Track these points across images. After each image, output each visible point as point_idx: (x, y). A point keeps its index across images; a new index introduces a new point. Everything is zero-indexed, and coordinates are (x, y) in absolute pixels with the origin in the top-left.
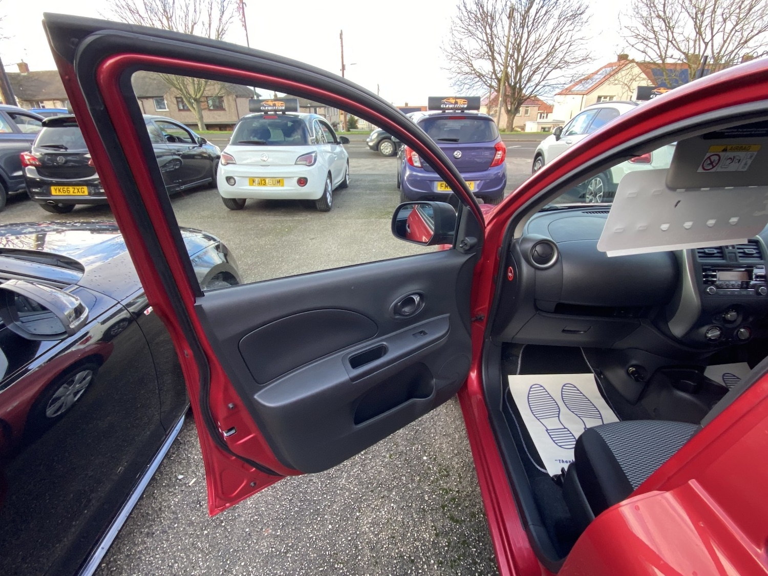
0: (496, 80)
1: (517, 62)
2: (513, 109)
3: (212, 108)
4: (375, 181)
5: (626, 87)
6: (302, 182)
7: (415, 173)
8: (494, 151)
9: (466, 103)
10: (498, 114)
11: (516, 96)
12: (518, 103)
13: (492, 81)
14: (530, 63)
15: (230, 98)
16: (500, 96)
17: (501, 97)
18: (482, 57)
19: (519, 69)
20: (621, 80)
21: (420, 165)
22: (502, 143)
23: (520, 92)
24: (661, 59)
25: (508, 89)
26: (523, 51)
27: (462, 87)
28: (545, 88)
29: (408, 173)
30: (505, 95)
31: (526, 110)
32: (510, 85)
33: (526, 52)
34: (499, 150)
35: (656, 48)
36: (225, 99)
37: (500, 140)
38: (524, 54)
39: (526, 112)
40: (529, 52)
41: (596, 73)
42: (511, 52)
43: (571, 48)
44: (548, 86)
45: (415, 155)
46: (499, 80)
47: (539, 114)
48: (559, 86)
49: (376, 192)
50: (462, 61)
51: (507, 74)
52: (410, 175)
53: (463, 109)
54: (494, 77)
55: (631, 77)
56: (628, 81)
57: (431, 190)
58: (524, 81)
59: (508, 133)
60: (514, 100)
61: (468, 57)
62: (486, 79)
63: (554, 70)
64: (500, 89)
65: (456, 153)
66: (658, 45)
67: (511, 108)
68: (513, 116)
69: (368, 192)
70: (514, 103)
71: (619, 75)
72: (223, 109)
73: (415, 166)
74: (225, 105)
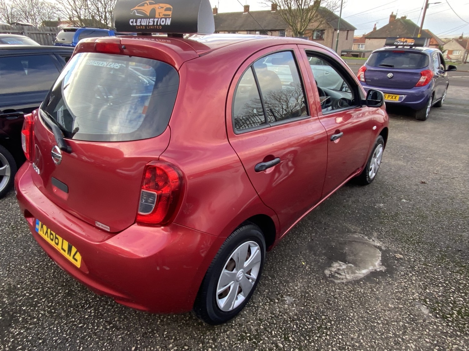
3: (314, 38)
15: (330, 31)
36: (326, 32)
53: (411, 46)
65: (388, 74)
72: (323, 40)
74: (325, 36)
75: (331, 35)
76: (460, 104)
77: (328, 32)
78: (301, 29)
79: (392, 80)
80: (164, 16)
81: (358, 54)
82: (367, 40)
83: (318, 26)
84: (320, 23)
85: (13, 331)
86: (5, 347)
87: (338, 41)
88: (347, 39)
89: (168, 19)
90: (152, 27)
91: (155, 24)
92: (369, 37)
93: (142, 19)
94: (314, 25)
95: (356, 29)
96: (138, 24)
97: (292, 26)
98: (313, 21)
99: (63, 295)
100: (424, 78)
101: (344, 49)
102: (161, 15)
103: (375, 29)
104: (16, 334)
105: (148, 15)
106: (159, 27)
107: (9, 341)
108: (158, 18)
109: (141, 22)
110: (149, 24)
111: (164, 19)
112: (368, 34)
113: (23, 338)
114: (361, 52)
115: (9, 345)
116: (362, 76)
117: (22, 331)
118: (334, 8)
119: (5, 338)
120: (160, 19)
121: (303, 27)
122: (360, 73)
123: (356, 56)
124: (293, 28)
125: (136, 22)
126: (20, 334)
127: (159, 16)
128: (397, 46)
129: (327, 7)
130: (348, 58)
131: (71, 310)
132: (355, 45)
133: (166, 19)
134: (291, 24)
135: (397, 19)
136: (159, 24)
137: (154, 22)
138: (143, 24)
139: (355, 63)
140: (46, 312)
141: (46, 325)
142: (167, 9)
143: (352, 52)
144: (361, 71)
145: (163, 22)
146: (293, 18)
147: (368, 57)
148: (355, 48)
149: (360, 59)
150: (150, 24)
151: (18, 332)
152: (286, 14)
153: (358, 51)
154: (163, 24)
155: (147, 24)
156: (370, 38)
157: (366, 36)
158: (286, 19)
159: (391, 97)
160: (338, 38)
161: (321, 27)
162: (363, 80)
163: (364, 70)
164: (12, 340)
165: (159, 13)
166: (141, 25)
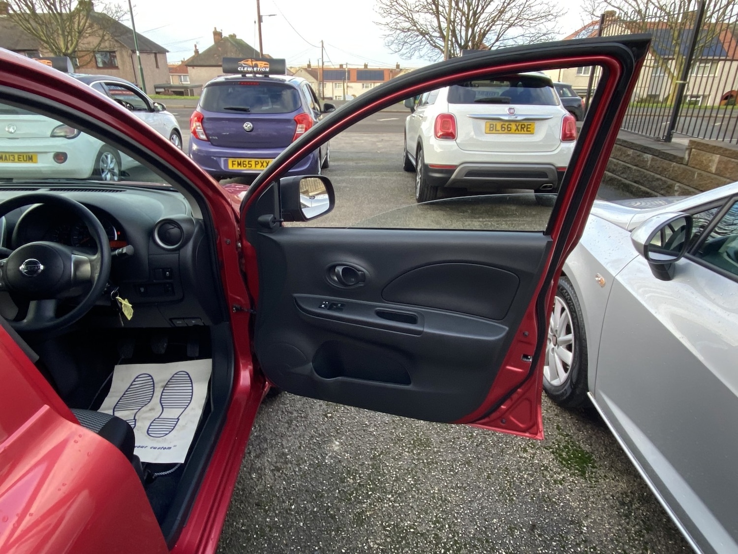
3: (100, 65)
6: (61, 157)
9: (268, 66)
15: (125, 53)
34: (300, 123)
36: (117, 54)
41: (577, 34)
53: (266, 74)
65: (245, 125)
72: (117, 68)
74: (118, 61)
75: (128, 60)
76: (349, 160)
77: (122, 56)
78: (67, 49)
79: (253, 133)
81: (183, 90)
82: (189, 69)
83: (100, 44)
84: (100, 39)
87: (141, 69)
88: (157, 67)
92: (192, 64)
94: (90, 41)
95: (168, 52)
97: (47, 43)
98: (87, 35)
100: (302, 128)
101: (158, 83)
103: (197, 51)
112: (188, 60)
114: (186, 88)
116: (200, 130)
118: (118, 14)
121: (71, 45)
122: (194, 125)
123: (181, 94)
124: (51, 47)
128: (244, 74)
129: (105, 12)
130: (168, 97)
132: (174, 77)
134: (45, 39)
135: (224, 38)
139: (182, 106)
143: (171, 87)
144: (196, 121)
146: (44, 27)
147: (200, 95)
148: (174, 81)
149: (187, 99)
152: (28, 21)
153: (181, 85)
156: (193, 66)
157: (186, 63)
158: (29, 29)
159: (260, 164)
160: (140, 64)
161: (106, 45)
162: (204, 137)
163: (201, 119)
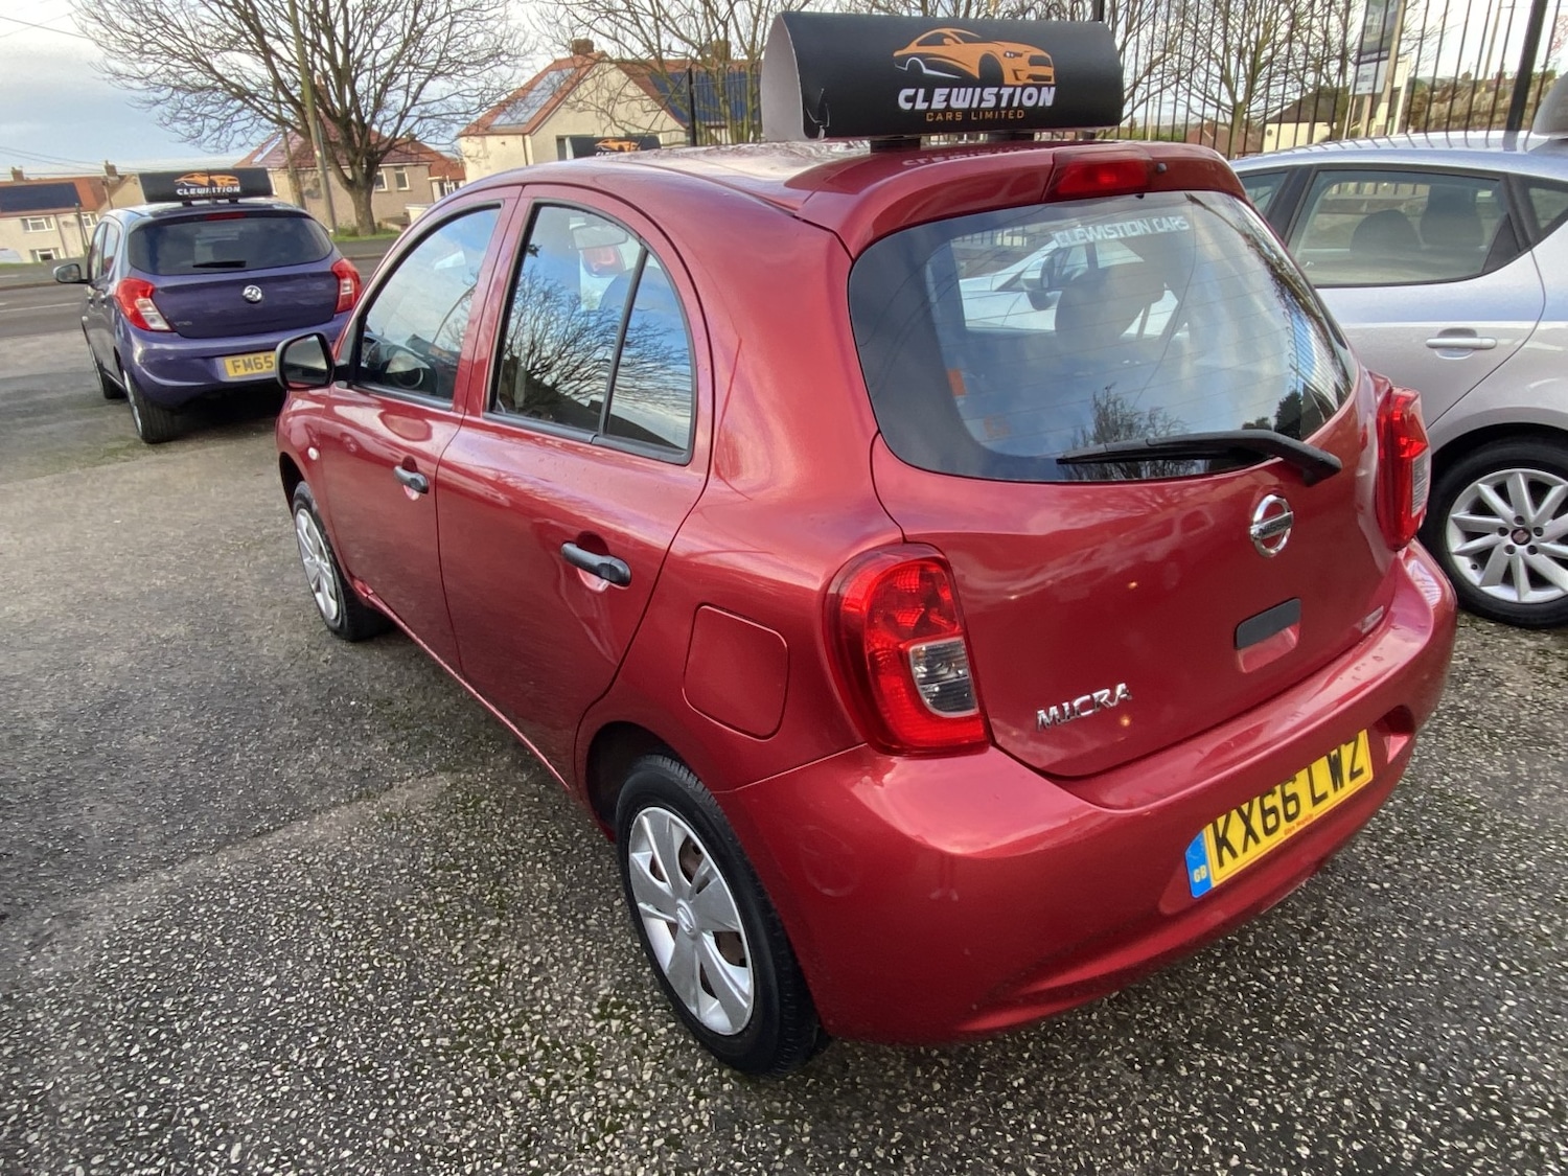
0: (289, 105)
1: (332, 58)
2: (360, 178)
4: (24, 394)
5: (604, 116)
7: (156, 346)
8: (333, 280)
9: (237, 182)
10: (323, 189)
11: (358, 145)
12: (368, 163)
13: (280, 109)
14: (368, 61)
16: (315, 147)
17: (320, 149)
18: (232, 45)
19: (345, 76)
20: (588, 100)
21: (165, 327)
22: (345, 261)
23: (364, 134)
24: (654, 54)
25: (332, 127)
26: (340, 30)
27: (198, 124)
28: (424, 121)
29: (138, 350)
30: (328, 143)
31: (397, 175)
32: (330, 114)
33: (348, 34)
34: (344, 277)
35: (636, 29)
37: (340, 257)
38: (347, 41)
39: (401, 181)
40: (356, 33)
41: (530, 87)
42: (309, 35)
43: (457, 28)
44: (430, 117)
45: (144, 306)
46: (299, 106)
47: (436, 186)
48: (458, 117)
49: (45, 417)
50: (175, 55)
51: (314, 89)
52: (147, 354)
53: (233, 197)
54: (282, 97)
55: (606, 94)
56: (604, 103)
57: (212, 378)
58: (367, 104)
59: (364, 238)
60: (357, 155)
61: (193, 47)
62: (261, 103)
63: (430, 82)
64: (308, 127)
65: (247, 291)
66: (638, 24)
67: (354, 174)
68: (364, 194)
69: (20, 421)
70: (358, 161)
71: (582, 91)
73: (152, 330)
79: (266, 305)
80: (1031, 81)
85: (1410, 1150)
86: (1477, 1155)
89: (1045, 89)
90: (989, 115)
91: (1004, 104)
93: (955, 90)
96: (935, 106)
99: (1218, 1052)
102: (1023, 76)
104: (1419, 1141)
105: (978, 76)
106: (1015, 114)
107: (1453, 1150)
108: (1015, 87)
109: (948, 99)
110: (980, 103)
111: (1033, 90)
113: (1427, 1114)
115: (1466, 1145)
116: (150, 312)
117: (1404, 1125)
119: (1446, 1165)
120: (1019, 90)
125: (928, 98)
126: (1414, 1127)
127: (1017, 79)
128: (187, 200)
131: (1282, 1019)
133: (1039, 89)
136: (1015, 104)
137: (999, 97)
138: (954, 104)
140: (1308, 1080)
141: (1359, 1069)
142: (1034, 61)
145: (1030, 97)
150: (983, 105)
151: (1412, 1137)
154: (1029, 104)
155: (975, 105)
162: (162, 325)
164: (1447, 1144)
165: (1015, 72)
166: (948, 108)
